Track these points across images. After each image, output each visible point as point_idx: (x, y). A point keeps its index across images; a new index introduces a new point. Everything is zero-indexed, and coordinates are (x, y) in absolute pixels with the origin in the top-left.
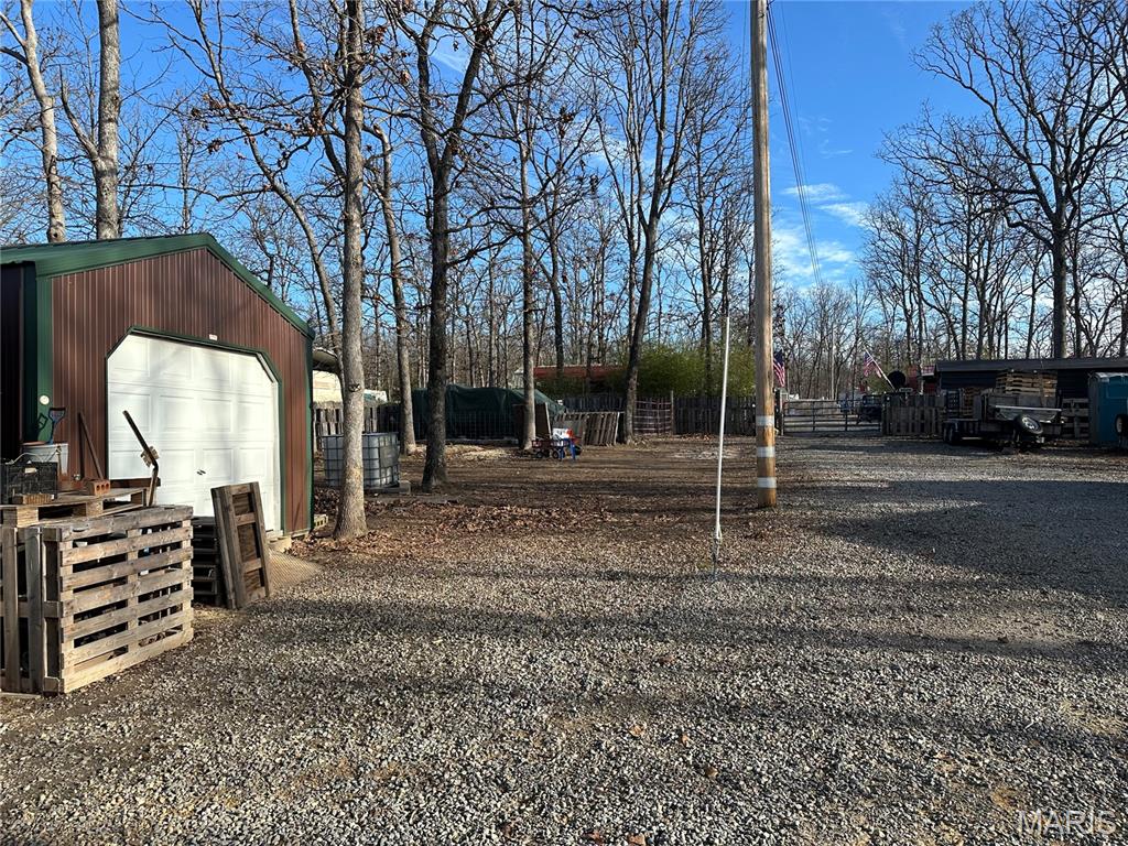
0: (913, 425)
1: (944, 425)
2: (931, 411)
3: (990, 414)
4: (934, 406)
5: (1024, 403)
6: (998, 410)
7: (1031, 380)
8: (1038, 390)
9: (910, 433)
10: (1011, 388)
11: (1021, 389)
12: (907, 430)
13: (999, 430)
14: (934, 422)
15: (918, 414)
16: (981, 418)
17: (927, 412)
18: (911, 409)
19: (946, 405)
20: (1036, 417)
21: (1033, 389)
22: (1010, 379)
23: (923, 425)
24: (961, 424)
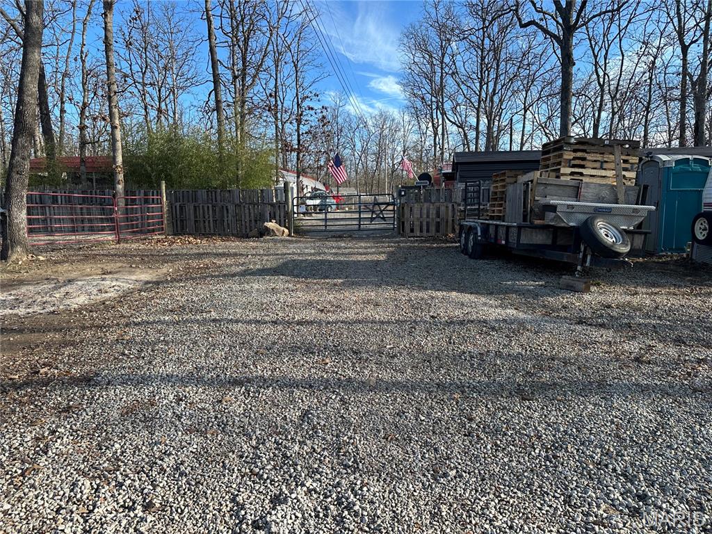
0: (428, 224)
1: (461, 227)
2: (447, 207)
3: (536, 214)
4: (451, 202)
5: (589, 196)
6: (553, 208)
7: (599, 157)
8: (610, 173)
9: (425, 233)
10: (569, 170)
11: (584, 171)
12: (421, 231)
13: (549, 242)
14: (450, 219)
15: (433, 212)
16: (520, 221)
17: (443, 209)
18: (426, 205)
19: (465, 200)
20: (615, 220)
21: (603, 173)
22: (568, 155)
23: (438, 224)
24: (485, 228)
